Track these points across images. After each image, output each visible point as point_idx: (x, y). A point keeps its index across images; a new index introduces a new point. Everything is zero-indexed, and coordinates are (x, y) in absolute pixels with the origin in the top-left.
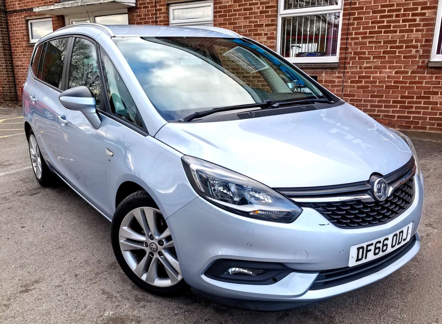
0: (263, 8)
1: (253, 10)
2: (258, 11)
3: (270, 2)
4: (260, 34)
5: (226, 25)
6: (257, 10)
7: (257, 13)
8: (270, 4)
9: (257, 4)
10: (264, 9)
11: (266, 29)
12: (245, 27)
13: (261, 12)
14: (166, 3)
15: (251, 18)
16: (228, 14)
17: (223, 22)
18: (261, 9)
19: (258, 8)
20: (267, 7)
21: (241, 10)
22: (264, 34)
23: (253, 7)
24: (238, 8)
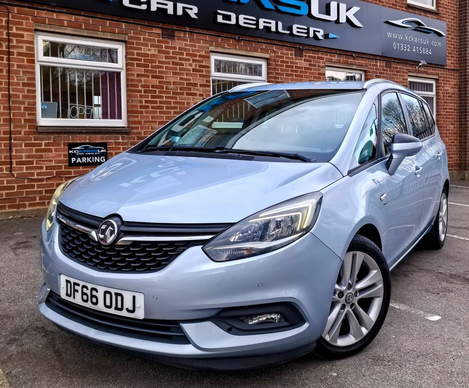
0: (196, 66)
1: (185, 66)
2: (191, 68)
3: (204, 62)
4: (195, 94)
5: (149, 77)
6: (189, 67)
7: (189, 70)
8: (204, 63)
9: (189, 60)
10: (198, 68)
11: (201, 90)
12: (174, 83)
13: (194, 70)
14: (34, 28)
15: (183, 74)
16: (150, 64)
17: (143, 73)
18: (194, 66)
19: (190, 65)
20: (200, 66)
21: (169, 63)
22: (199, 94)
23: (184, 62)
24: (164, 60)
